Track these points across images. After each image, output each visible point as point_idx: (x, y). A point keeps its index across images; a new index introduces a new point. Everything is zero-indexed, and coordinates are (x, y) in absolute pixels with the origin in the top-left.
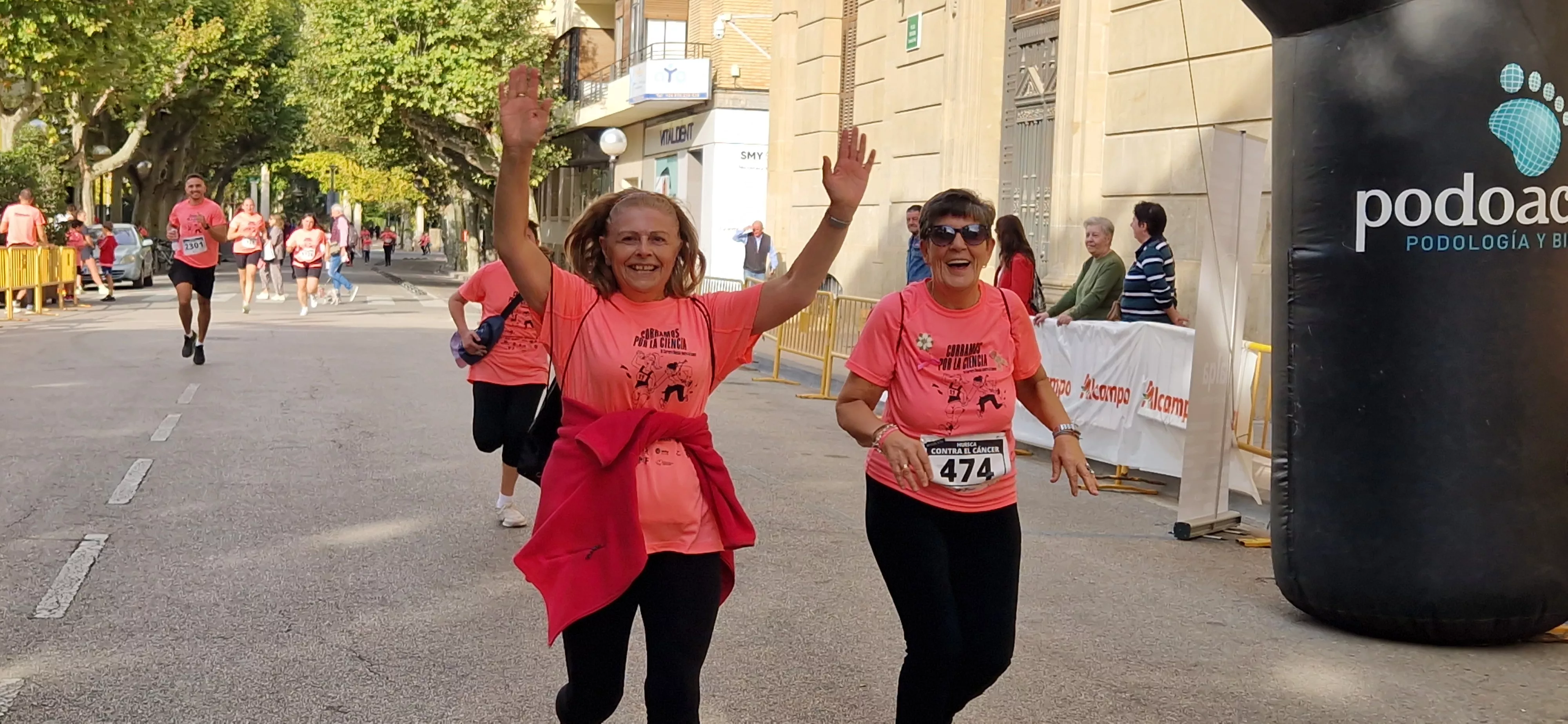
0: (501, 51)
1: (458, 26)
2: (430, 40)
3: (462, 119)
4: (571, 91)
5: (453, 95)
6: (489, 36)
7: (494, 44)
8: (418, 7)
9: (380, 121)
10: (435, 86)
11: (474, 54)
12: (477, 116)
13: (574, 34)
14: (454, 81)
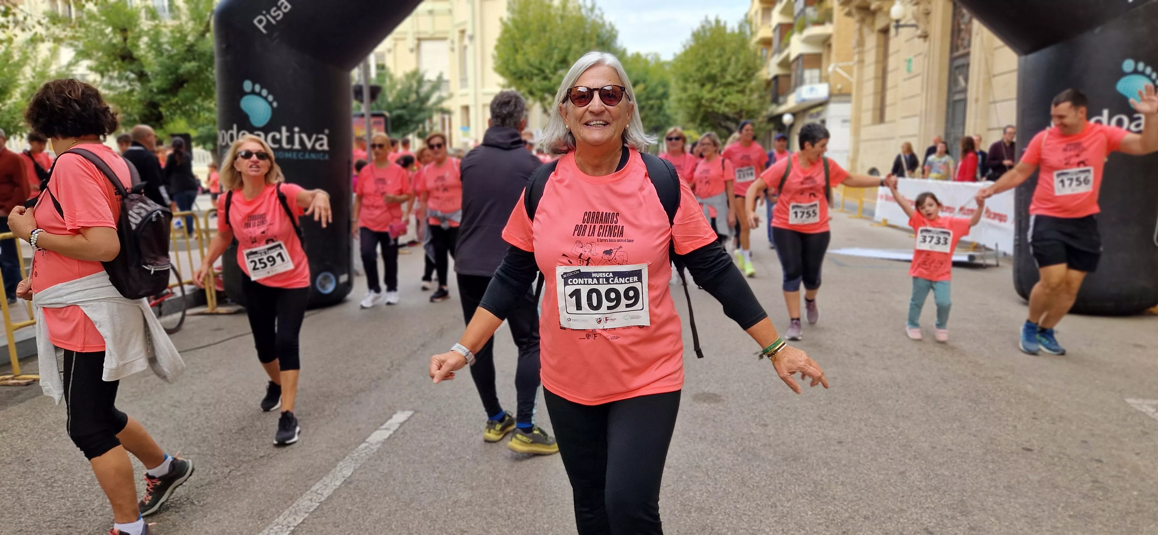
0: (745, 87)
1: (729, 78)
2: (718, 84)
3: (731, 115)
4: (775, 101)
5: (727, 105)
6: (741, 81)
7: (743, 84)
8: (714, 72)
9: (700, 116)
10: (720, 102)
11: (736, 88)
12: (736, 113)
13: (776, 78)
14: (727, 100)
